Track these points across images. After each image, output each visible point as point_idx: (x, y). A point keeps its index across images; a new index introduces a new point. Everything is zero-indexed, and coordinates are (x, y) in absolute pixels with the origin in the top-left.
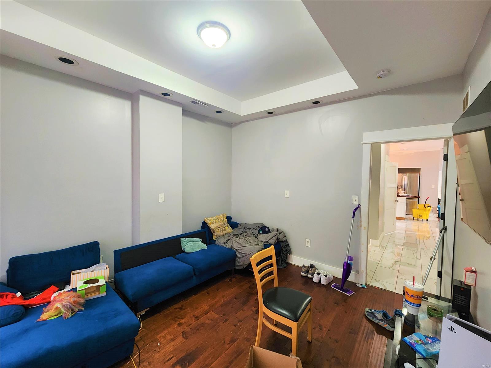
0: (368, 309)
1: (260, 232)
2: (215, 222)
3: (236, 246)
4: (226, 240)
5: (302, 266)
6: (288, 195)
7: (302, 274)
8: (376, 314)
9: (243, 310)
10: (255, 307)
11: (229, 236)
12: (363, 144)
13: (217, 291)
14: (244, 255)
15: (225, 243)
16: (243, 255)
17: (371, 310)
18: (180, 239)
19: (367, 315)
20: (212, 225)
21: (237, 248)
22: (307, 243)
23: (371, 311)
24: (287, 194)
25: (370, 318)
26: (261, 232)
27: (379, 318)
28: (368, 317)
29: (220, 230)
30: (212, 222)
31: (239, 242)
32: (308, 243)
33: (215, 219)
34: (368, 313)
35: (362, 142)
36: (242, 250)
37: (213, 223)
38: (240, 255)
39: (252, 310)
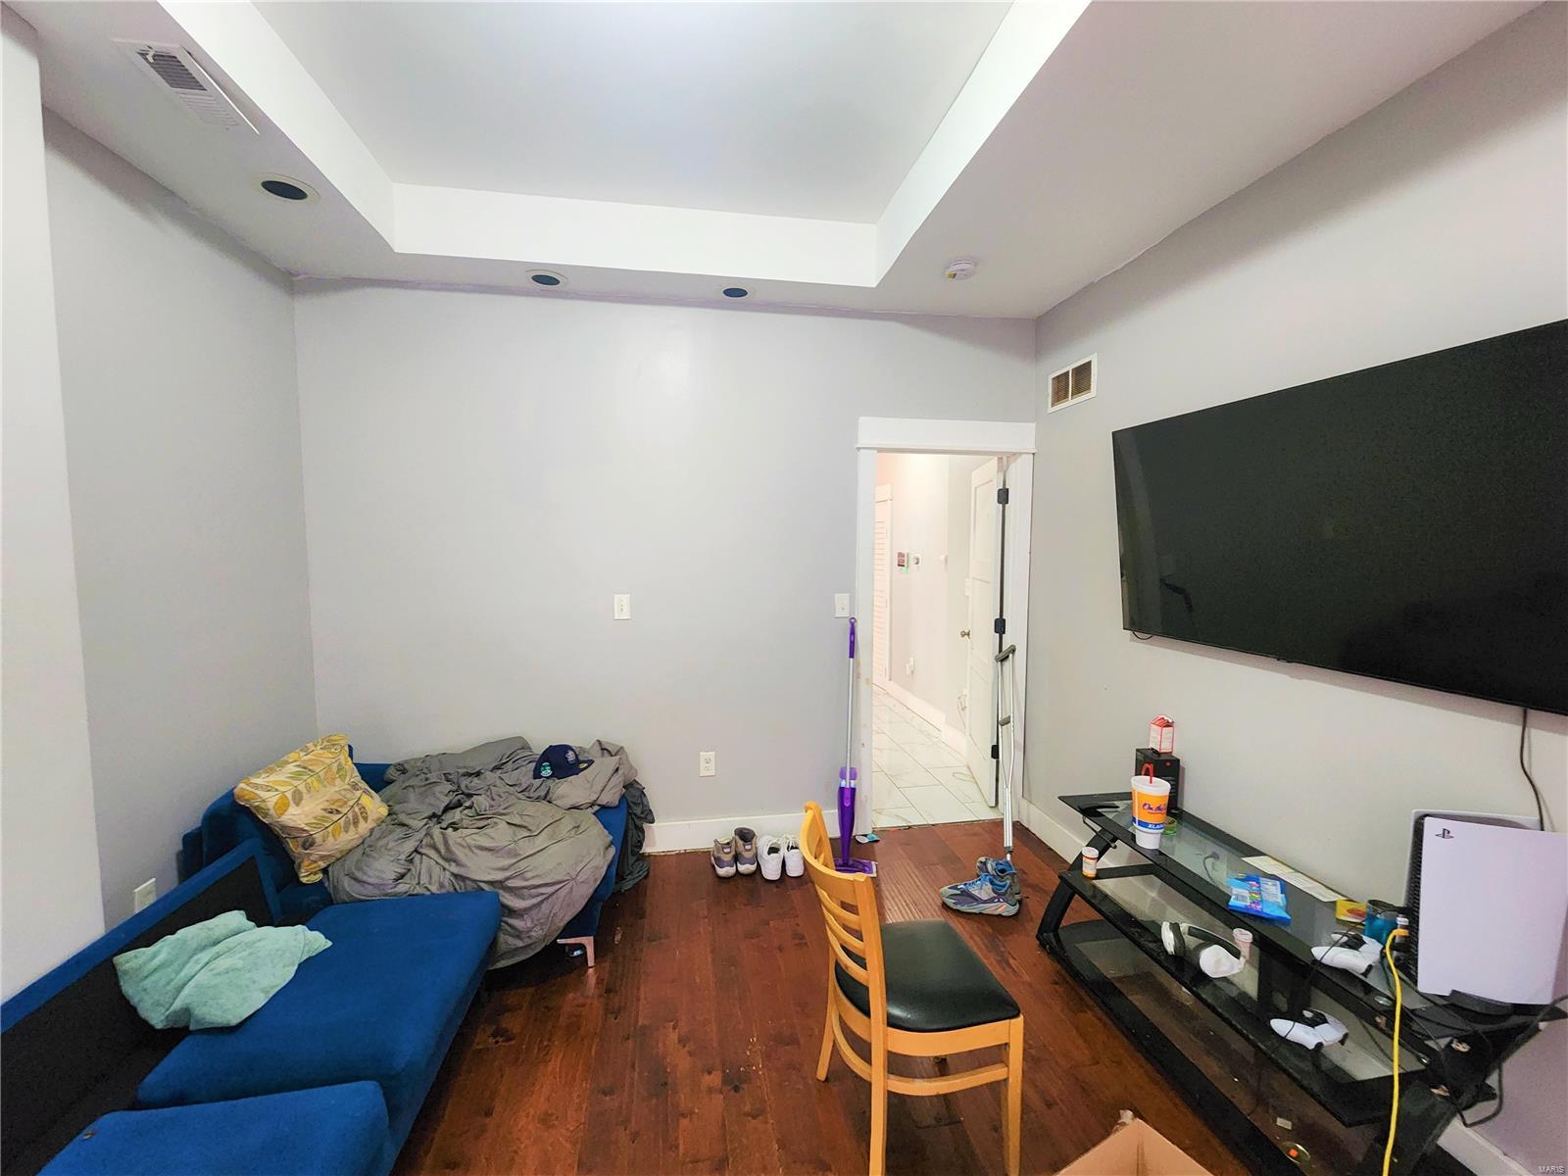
0: (946, 888)
1: (544, 773)
2: (302, 787)
3: (482, 869)
4: (403, 857)
5: (711, 845)
6: (626, 608)
7: (722, 872)
8: (975, 892)
9: (684, 1115)
10: (710, 1073)
11: (407, 837)
12: (859, 449)
13: (487, 1120)
14: (549, 890)
15: (402, 876)
16: (543, 894)
17: (955, 888)
18: (113, 967)
19: (952, 906)
20: (293, 810)
21: (499, 876)
22: (703, 764)
23: (958, 889)
24: (622, 606)
25: (965, 908)
26: (547, 772)
27: (985, 897)
28: (958, 907)
29: (342, 821)
30: (289, 795)
31: (487, 843)
32: (708, 763)
33: (299, 774)
34: (955, 897)
35: (856, 443)
36: (529, 875)
37: (298, 798)
38: (523, 898)
39: (710, 1090)
